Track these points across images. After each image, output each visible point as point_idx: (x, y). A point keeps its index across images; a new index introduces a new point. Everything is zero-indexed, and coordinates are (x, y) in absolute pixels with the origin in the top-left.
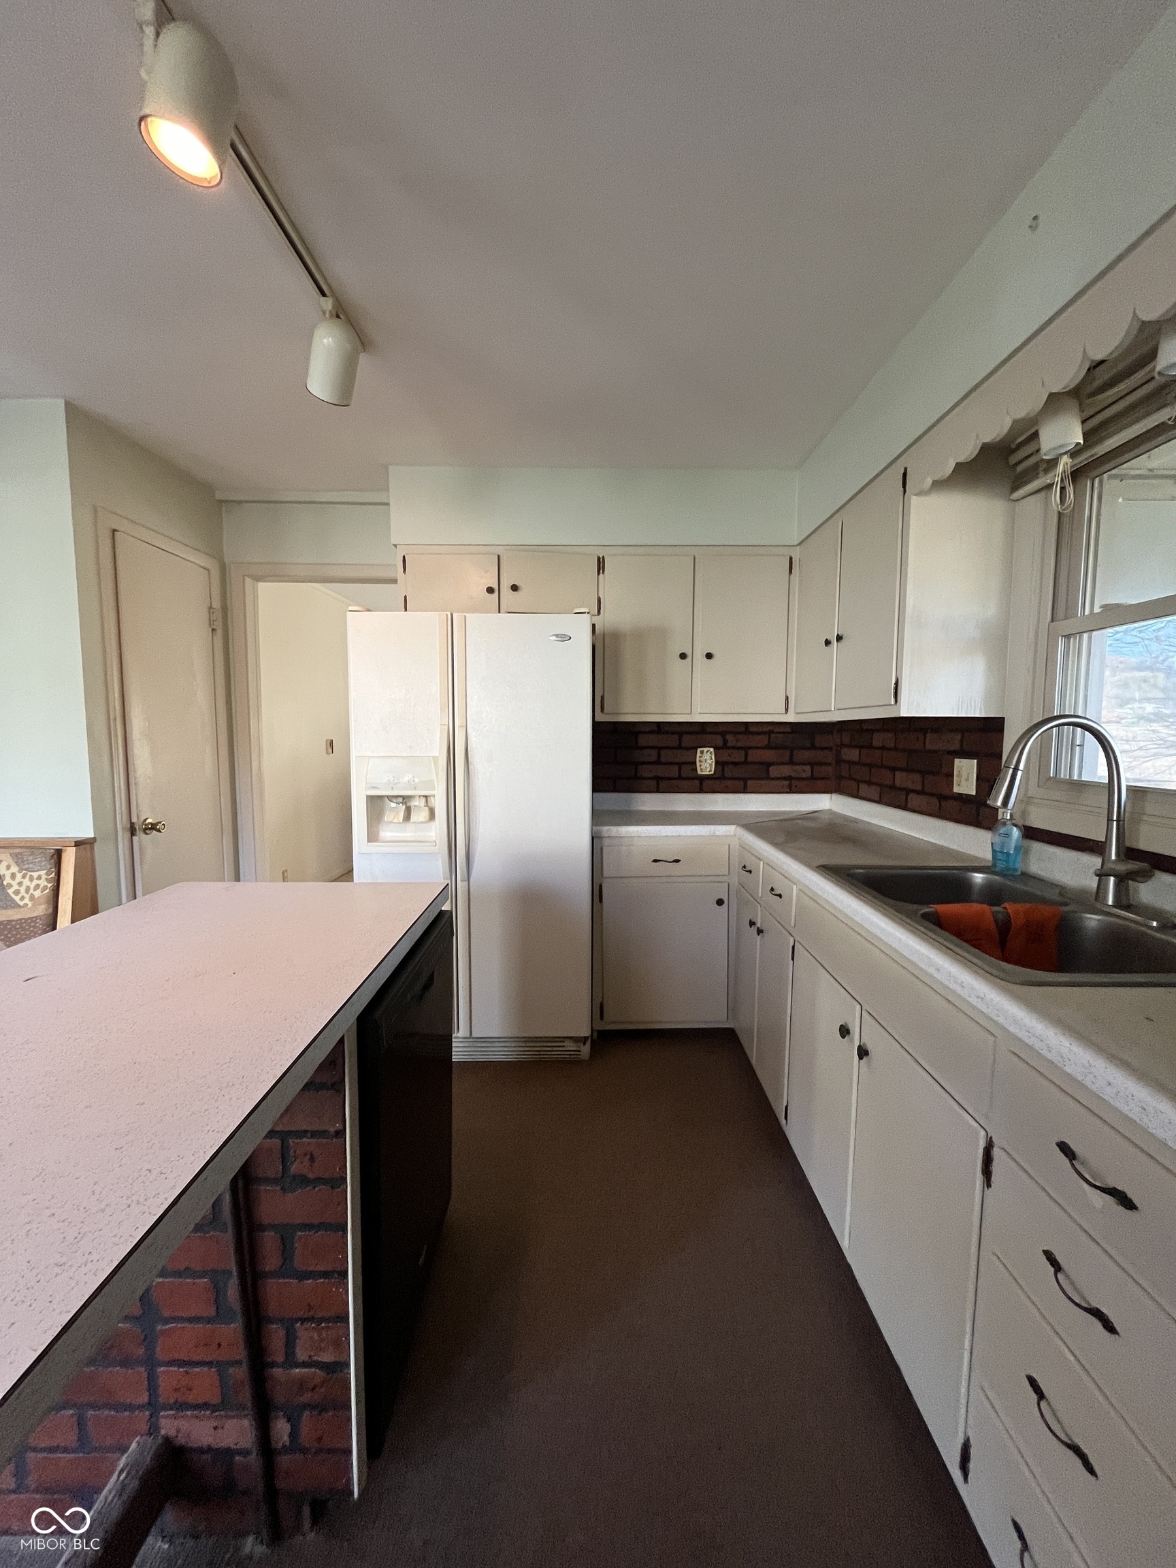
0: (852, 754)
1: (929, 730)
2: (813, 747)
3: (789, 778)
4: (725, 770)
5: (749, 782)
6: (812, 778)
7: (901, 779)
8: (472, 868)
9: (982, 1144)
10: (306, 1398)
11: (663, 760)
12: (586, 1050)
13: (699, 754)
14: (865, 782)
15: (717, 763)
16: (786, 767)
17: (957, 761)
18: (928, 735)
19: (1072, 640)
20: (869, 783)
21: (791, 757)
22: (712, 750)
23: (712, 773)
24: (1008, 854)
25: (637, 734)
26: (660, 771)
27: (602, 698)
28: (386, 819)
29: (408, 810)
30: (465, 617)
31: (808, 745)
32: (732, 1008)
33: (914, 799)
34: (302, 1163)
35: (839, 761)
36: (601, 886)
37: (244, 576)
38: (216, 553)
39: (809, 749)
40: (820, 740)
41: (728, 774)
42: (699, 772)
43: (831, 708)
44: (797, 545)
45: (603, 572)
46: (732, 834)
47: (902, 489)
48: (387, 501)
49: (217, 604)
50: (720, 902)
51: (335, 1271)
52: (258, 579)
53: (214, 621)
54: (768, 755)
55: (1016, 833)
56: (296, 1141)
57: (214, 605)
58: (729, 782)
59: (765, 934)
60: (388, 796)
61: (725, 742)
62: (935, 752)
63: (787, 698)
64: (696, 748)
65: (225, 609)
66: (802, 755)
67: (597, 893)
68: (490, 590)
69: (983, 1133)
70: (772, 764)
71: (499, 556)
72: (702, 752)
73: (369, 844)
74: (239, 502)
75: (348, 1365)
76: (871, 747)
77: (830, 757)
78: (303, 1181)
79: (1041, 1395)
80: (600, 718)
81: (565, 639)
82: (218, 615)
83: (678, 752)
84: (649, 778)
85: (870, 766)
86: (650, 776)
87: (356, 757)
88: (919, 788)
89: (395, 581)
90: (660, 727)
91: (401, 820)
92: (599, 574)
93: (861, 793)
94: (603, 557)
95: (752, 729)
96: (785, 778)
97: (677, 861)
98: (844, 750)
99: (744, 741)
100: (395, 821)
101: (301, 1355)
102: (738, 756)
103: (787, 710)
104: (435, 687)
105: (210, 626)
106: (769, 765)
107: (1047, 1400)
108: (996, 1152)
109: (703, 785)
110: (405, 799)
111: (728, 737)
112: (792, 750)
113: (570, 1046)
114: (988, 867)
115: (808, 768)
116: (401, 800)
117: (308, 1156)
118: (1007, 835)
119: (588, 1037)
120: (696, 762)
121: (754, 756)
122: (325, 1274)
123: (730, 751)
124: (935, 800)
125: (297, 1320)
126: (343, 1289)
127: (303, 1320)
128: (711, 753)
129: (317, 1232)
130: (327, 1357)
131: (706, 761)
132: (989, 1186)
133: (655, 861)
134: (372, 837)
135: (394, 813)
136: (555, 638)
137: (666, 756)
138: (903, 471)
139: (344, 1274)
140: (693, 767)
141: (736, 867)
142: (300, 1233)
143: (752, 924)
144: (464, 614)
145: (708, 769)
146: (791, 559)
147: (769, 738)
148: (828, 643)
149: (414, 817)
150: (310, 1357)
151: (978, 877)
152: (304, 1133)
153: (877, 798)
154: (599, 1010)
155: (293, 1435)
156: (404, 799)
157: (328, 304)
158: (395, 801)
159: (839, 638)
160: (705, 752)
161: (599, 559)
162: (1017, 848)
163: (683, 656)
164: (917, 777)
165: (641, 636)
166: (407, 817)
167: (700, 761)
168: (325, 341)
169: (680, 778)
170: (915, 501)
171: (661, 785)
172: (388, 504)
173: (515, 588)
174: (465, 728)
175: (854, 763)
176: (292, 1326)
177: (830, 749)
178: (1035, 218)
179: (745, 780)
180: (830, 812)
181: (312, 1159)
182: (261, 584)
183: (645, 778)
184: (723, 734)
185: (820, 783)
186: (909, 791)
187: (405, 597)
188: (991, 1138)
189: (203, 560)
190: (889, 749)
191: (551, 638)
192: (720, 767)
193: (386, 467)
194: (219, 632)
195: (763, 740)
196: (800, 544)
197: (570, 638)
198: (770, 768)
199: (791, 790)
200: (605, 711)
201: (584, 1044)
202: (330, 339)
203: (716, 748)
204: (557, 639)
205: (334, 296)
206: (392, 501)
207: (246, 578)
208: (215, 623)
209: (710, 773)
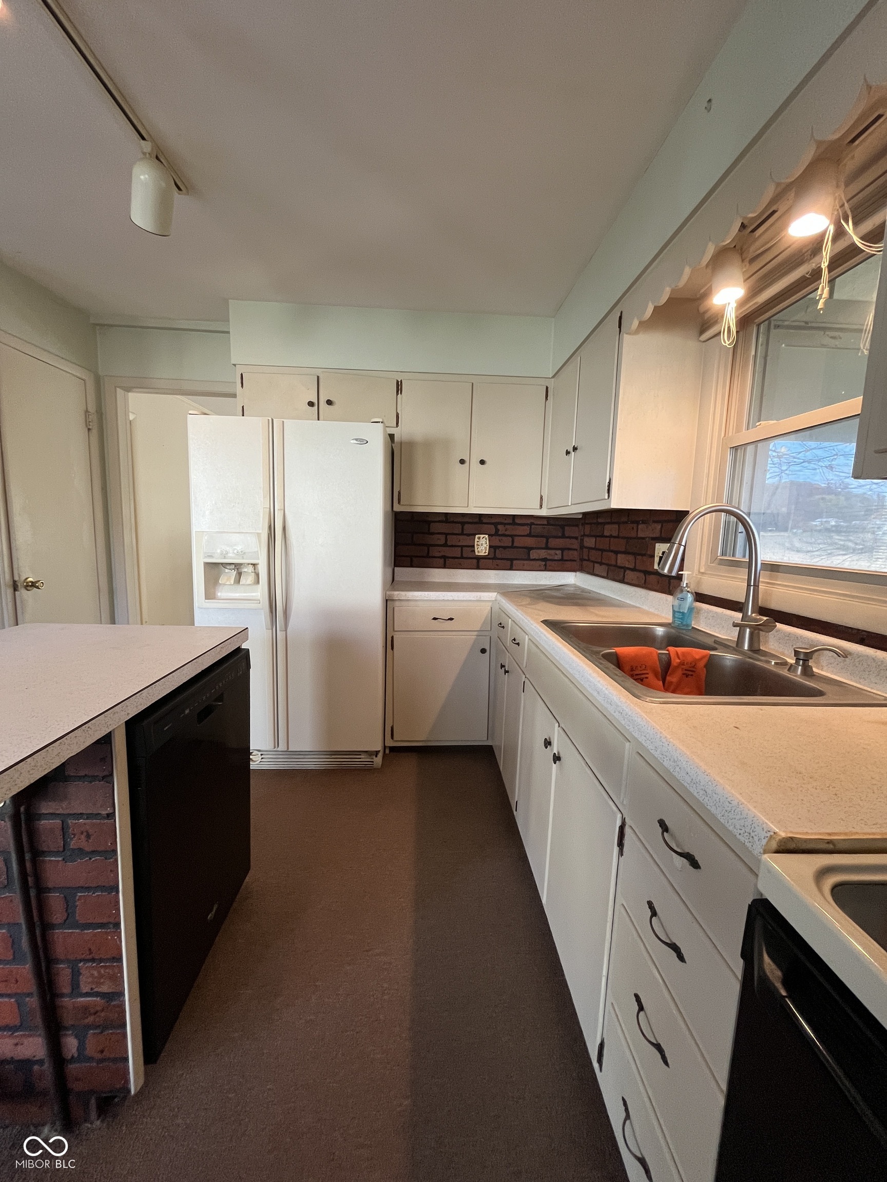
0: (590, 542)
1: (641, 522)
2: (563, 536)
3: (545, 560)
4: (497, 552)
5: (515, 562)
6: (562, 560)
7: (622, 560)
8: (289, 622)
9: (619, 823)
10: (91, 1019)
11: (449, 543)
12: (378, 760)
13: (476, 540)
14: (597, 563)
15: (490, 547)
16: (544, 551)
17: (657, 545)
18: (640, 526)
19: (739, 451)
20: (601, 564)
21: (547, 542)
22: (487, 536)
23: (487, 554)
24: (683, 613)
25: (429, 523)
26: (447, 552)
27: (399, 493)
28: (220, 582)
29: (240, 574)
30: (283, 422)
31: (560, 535)
32: (490, 731)
33: (630, 575)
34: (80, 839)
35: (582, 547)
36: (392, 637)
37: (115, 387)
38: (92, 369)
39: (560, 537)
40: (568, 531)
41: (498, 555)
42: (477, 554)
43: (568, 503)
44: (552, 378)
45: (401, 393)
46: (494, 599)
47: (618, 329)
48: (228, 330)
49: (92, 408)
50: (483, 651)
51: (110, 923)
52: (128, 390)
53: (89, 422)
54: (530, 541)
55: (690, 597)
56: (74, 821)
57: (90, 409)
58: (499, 562)
59: (510, 673)
60: (222, 564)
61: (497, 530)
62: (643, 538)
63: (541, 498)
64: (475, 535)
65: (100, 413)
66: (553, 542)
67: (389, 644)
68: (311, 404)
69: (619, 816)
70: (532, 548)
71: (318, 377)
72: (479, 538)
73: (206, 601)
74: (112, 326)
75: (124, 995)
76: (603, 536)
77: (575, 544)
78: (81, 852)
79: (641, 1008)
80: (397, 508)
81: (361, 443)
82: (93, 417)
83: (461, 537)
84: (438, 557)
85: (602, 550)
86: (438, 556)
87: (196, 531)
88: (632, 567)
89: (234, 396)
90: (448, 518)
91: (232, 582)
92: (397, 394)
93: (596, 572)
94: (401, 381)
95: (517, 521)
96: (543, 560)
97: (451, 619)
98: (586, 539)
99: (511, 530)
100: (228, 583)
101: (85, 989)
102: (507, 542)
103: (541, 506)
104: (261, 479)
105: (87, 426)
106: (529, 549)
107: (645, 1012)
108: (627, 830)
109: (479, 563)
110: (237, 566)
111: (499, 527)
112: (547, 538)
113: (364, 758)
114: (670, 624)
115: (559, 552)
116: (233, 567)
117: (85, 834)
118: (683, 599)
119: (379, 751)
120: (474, 546)
121: (519, 542)
122: (102, 925)
123: (501, 538)
124: (642, 575)
125: (81, 961)
126: (118, 937)
127: (86, 961)
128: (486, 539)
129: (94, 893)
130: (105, 989)
131: (482, 545)
132: (622, 855)
133: (435, 619)
134: (210, 595)
135: (228, 576)
136: (355, 442)
137: (452, 540)
138: (619, 315)
139: (118, 925)
140: (473, 549)
141: (495, 624)
142: (79, 894)
143: (502, 666)
144: (283, 420)
145: (484, 551)
146: (547, 388)
147: (531, 528)
148: (568, 453)
149: (243, 581)
150: (92, 989)
151: (660, 631)
152: (81, 815)
153: (605, 575)
154: (389, 730)
155: (81, 1047)
156: (235, 566)
157: (147, 146)
158: (228, 567)
159: (575, 449)
160: (481, 538)
161: (398, 382)
162: (691, 609)
163: (462, 462)
164: (631, 558)
165: (429, 445)
166: (238, 581)
167: (477, 545)
168: (142, 177)
169: (462, 557)
170: (626, 338)
171: (446, 563)
172: (228, 332)
173: (329, 402)
174: (283, 511)
175: (591, 548)
176: (77, 966)
177: (576, 538)
178: (710, 101)
179: (512, 560)
180: (575, 586)
181: (88, 836)
182: (130, 394)
183: (435, 557)
184: (496, 524)
185: (568, 564)
186: (625, 569)
187: (243, 407)
188: (625, 819)
189: (79, 372)
190: (615, 537)
191: (352, 441)
192: (492, 550)
193: (226, 301)
194: (95, 432)
195: (526, 530)
196: (553, 377)
197: (367, 442)
198: (531, 552)
199: (546, 569)
200: (401, 503)
201: (376, 756)
202: (147, 176)
203: (489, 535)
204: (357, 442)
205: (153, 141)
206: (231, 331)
207: (118, 389)
208: (90, 423)
209: (485, 554)
